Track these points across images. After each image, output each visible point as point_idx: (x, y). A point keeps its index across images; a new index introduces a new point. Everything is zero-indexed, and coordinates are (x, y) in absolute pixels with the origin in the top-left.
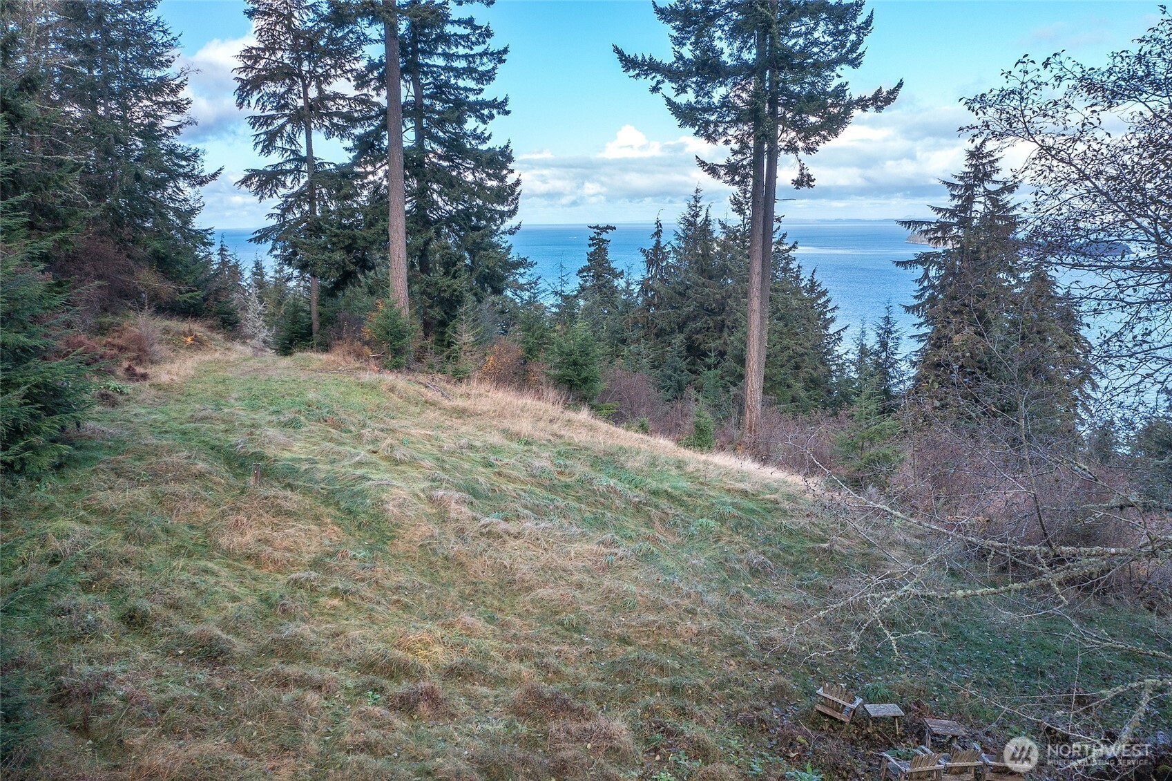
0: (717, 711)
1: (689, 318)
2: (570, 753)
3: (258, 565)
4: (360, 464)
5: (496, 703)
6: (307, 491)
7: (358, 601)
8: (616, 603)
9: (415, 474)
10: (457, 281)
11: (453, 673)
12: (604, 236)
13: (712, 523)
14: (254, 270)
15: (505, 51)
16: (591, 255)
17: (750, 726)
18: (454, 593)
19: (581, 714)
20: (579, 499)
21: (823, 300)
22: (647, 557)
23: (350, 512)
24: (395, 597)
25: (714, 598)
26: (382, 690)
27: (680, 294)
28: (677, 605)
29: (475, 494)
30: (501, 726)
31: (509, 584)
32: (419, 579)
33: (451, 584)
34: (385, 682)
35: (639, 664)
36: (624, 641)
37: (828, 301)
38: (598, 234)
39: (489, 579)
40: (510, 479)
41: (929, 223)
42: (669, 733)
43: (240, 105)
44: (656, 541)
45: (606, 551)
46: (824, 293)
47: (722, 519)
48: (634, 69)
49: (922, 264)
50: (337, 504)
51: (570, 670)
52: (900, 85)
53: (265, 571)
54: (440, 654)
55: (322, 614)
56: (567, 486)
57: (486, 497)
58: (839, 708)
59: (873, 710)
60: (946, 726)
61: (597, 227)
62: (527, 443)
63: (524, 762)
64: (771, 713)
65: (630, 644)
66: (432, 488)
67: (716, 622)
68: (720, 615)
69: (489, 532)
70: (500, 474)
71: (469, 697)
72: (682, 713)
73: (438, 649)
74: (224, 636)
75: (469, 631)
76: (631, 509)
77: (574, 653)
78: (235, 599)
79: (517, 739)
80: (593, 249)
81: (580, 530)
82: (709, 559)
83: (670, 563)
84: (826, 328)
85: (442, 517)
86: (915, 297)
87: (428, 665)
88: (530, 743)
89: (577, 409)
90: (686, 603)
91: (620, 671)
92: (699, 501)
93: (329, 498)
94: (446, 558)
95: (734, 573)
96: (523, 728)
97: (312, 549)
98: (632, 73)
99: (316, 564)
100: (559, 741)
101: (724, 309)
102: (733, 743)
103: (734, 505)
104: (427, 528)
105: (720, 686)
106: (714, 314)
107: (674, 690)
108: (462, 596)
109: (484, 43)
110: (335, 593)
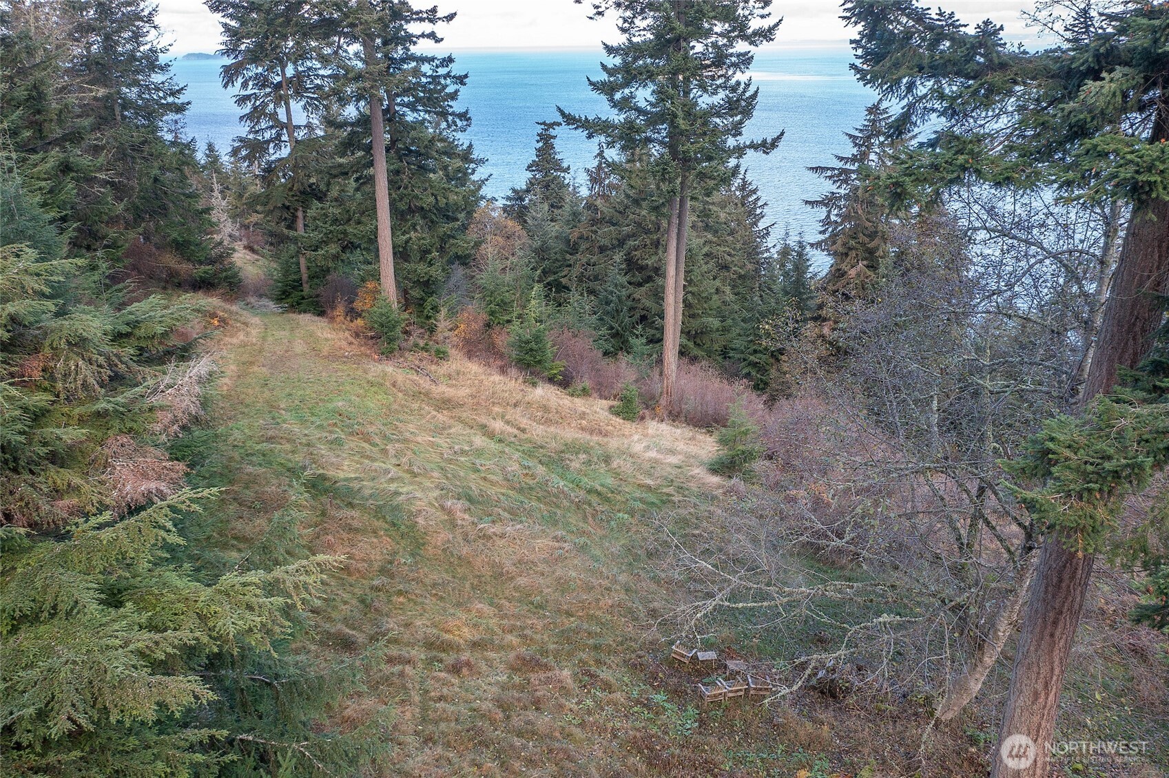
0: (618, 660)
1: (629, 236)
2: (541, 693)
3: (350, 574)
4: (392, 480)
5: (501, 662)
6: (363, 507)
7: (414, 597)
8: (563, 586)
9: (429, 484)
10: (433, 268)
11: (475, 645)
12: (552, 132)
13: (626, 516)
14: (207, 152)
15: (466, 76)
16: (538, 150)
17: (635, 667)
18: (468, 585)
19: (547, 668)
20: (539, 499)
21: (755, 197)
22: (583, 548)
23: (394, 525)
24: (434, 592)
25: (623, 578)
26: (441, 661)
27: (620, 212)
28: (600, 586)
29: (470, 499)
30: (505, 678)
31: (500, 575)
32: (445, 575)
33: (464, 578)
34: (443, 655)
35: (577, 631)
36: (569, 614)
37: (758, 199)
38: (546, 130)
39: (487, 572)
40: (492, 483)
41: (833, 169)
42: (591, 676)
43: (225, 86)
44: (589, 535)
45: (557, 544)
46: (754, 191)
47: (632, 513)
48: (573, 124)
49: (826, 205)
50: (384, 517)
51: (538, 637)
52: (782, 134)
53: (354, 578)
54: (468, 633)
55: (396, 609)
56: (531, 488)
57: (479, 502)
58: (683, 656)
59: (702, 656)
60: (737, 665)
61: (544, 123)
62: (500, 441)
63: (519, 700)
64: (648, 659)
65: (572, 616)
66: (441, 496)
67: (623, 596)
68: (627, 590)
69: (484, 535)
70: (485, 479)
71: (486, 660)
72: (599, 662)
73: (466, 630)
74: (351, 632)
75: (480, 614)
76: (573, 507)
77: (540, 625)
78: (345, 603)
79: (514, 686)
80: (541, 144)
81: (541, 528)
82: (622, 546)
83: (598, 552)
84: (755, 224)
85: (453, 525)
86: (820, 232)
87: (461, 641)
88: (521, 688)
89: (534, 385)
90: (606, 583)
91: (566, 636)
92: (618, 497)
93: (378, 512)
94: (459, 558)
95: (637, 558)
96: (517, 679)
97: (377, 557)
98: (571, 127)
99: (383, 571)
100: (535, 686)
101: (659, 229)
102: (625, 679)
103: (642, 500)
104: (444, 535)
105: (622, 644)
106: (651, 233)
107: (596, 648)
108: (473, 587)
109: (447, 66)
110: (400, 593)
